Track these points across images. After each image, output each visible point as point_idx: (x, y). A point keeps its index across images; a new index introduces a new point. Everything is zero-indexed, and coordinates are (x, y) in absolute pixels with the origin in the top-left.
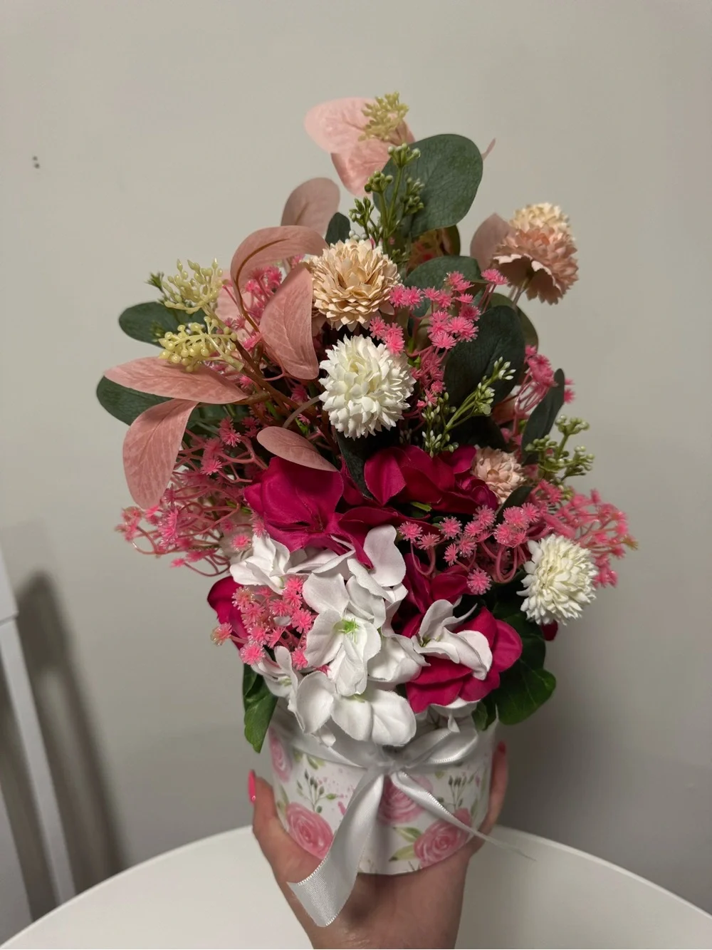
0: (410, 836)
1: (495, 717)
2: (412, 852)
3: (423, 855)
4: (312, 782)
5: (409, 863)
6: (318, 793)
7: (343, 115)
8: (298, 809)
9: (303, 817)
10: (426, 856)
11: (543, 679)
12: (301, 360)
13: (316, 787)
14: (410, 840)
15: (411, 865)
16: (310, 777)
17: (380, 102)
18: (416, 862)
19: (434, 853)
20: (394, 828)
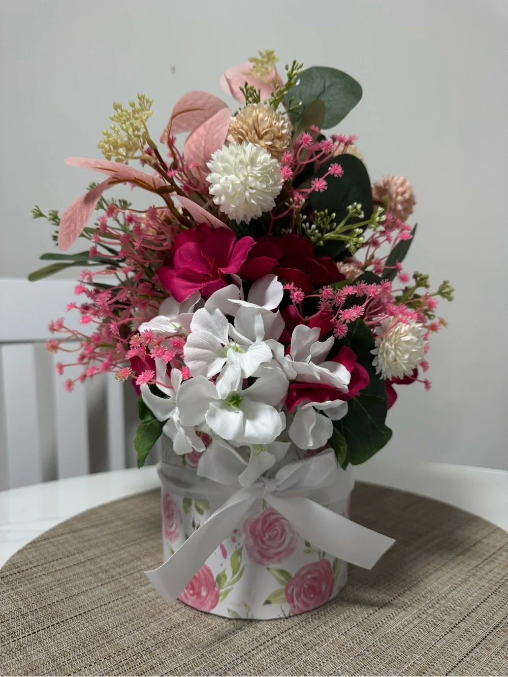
0: (282, 578)
2: (283, 596)
3: (293, 601)
5: (281, 606)
10: (296, 603)
11: (383, 432)
14: (282, 582)
15: (283, 611)
17: (261, 54)
18: (287, 609)
19: (303, 601)
20: (268, 569)
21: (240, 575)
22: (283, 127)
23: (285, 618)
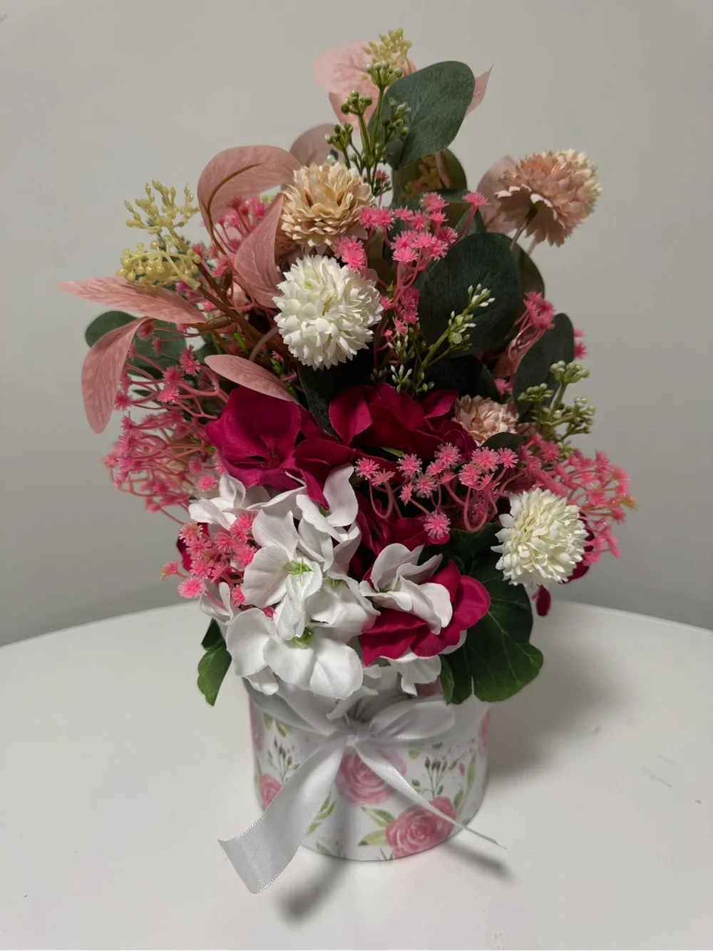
0: (382, 820)
1: (471, 693)
2: (384, 838)
3: (395, 843)
4: (281, 751)
5: (381, 849)
6: (286, 763)
7: (352, 60)
10: (399, 844)
11: (528, 655)
12: (268, 286)
13: (284, 756)
14: (381, 824)
15: (383, 853)
16: (279, 746)
17: (383, 39)
18: (388, 851)
19: (409, 843)
20: (364, 809)
21: (330, 811)
23: (386, 860)
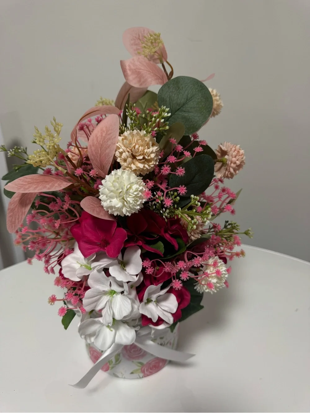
2: (140, 371)
3: (144, 372)
5: (139, 375)
8: (94, 349)
9: (95, 353)
10: (146, 372)
14: (139, 366)
19: (149, 371)
20: (133, 362)
21: (119, 362)
22: (152, 152)
23: (140, 378)
